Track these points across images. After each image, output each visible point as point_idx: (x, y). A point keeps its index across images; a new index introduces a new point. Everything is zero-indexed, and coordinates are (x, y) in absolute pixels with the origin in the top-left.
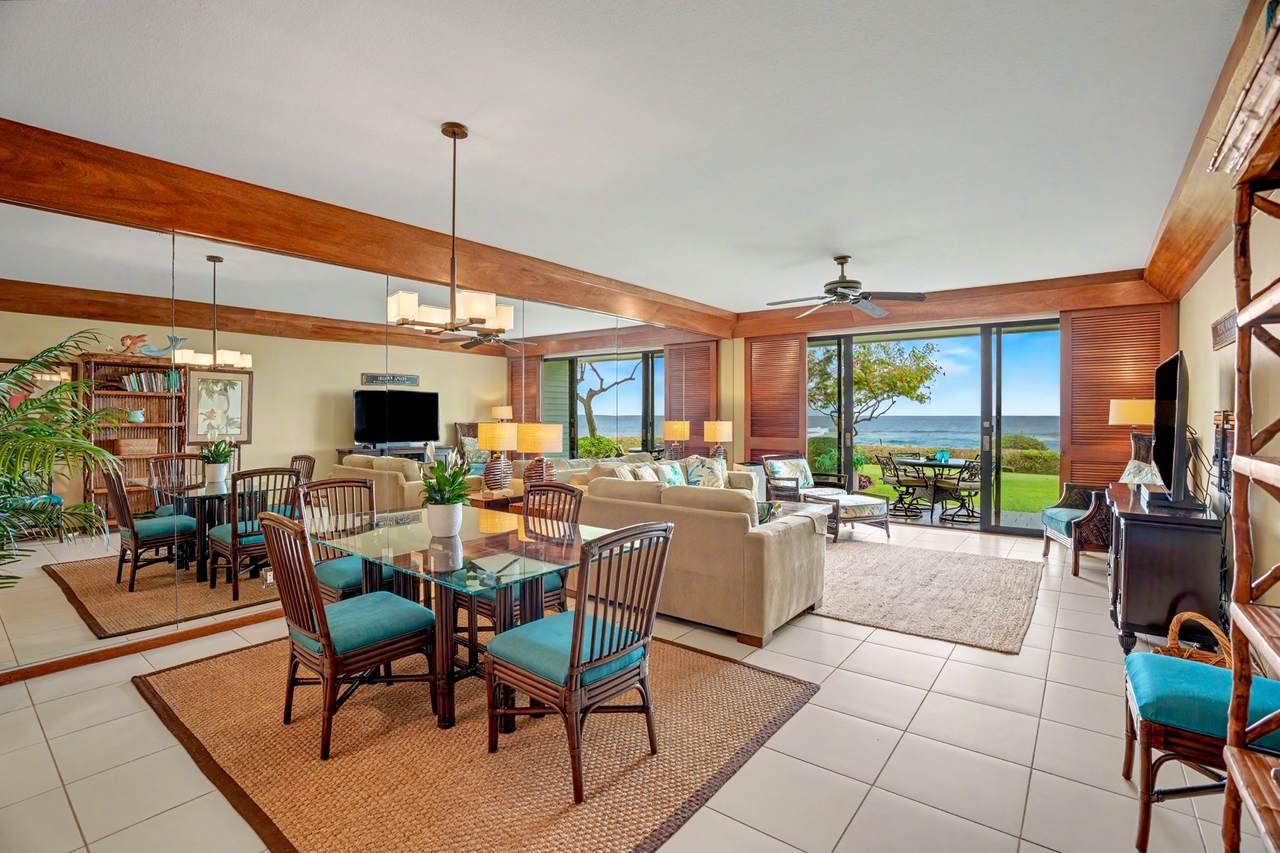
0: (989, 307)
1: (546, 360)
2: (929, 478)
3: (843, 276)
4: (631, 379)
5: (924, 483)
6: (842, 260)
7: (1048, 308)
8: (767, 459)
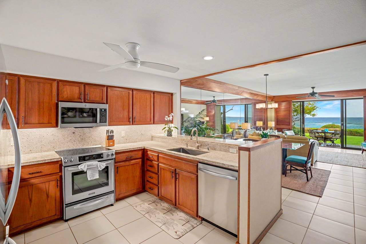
0: (343, 95)
1: (217, 106)
2: (323, 136)
3: (313, 91)
4: (232, 109)
5: (322, 137)
6: (313, 88)
7: (361, 96)
8: (284, 130)
